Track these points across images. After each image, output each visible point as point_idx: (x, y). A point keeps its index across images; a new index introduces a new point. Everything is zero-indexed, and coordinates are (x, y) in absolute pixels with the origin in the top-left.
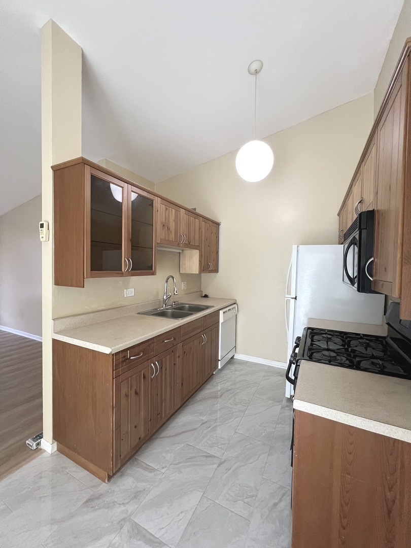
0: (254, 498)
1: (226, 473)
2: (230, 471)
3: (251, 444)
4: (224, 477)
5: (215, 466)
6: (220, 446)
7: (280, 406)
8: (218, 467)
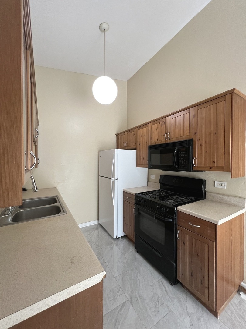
0: (159, 299)
1: (139, 303)
2: (139, 300)
3: (128, 276)
4: (142, 307)
5: (131, 307)
6: (119, 295)
7: (115, 245)
8: (132, 306)
